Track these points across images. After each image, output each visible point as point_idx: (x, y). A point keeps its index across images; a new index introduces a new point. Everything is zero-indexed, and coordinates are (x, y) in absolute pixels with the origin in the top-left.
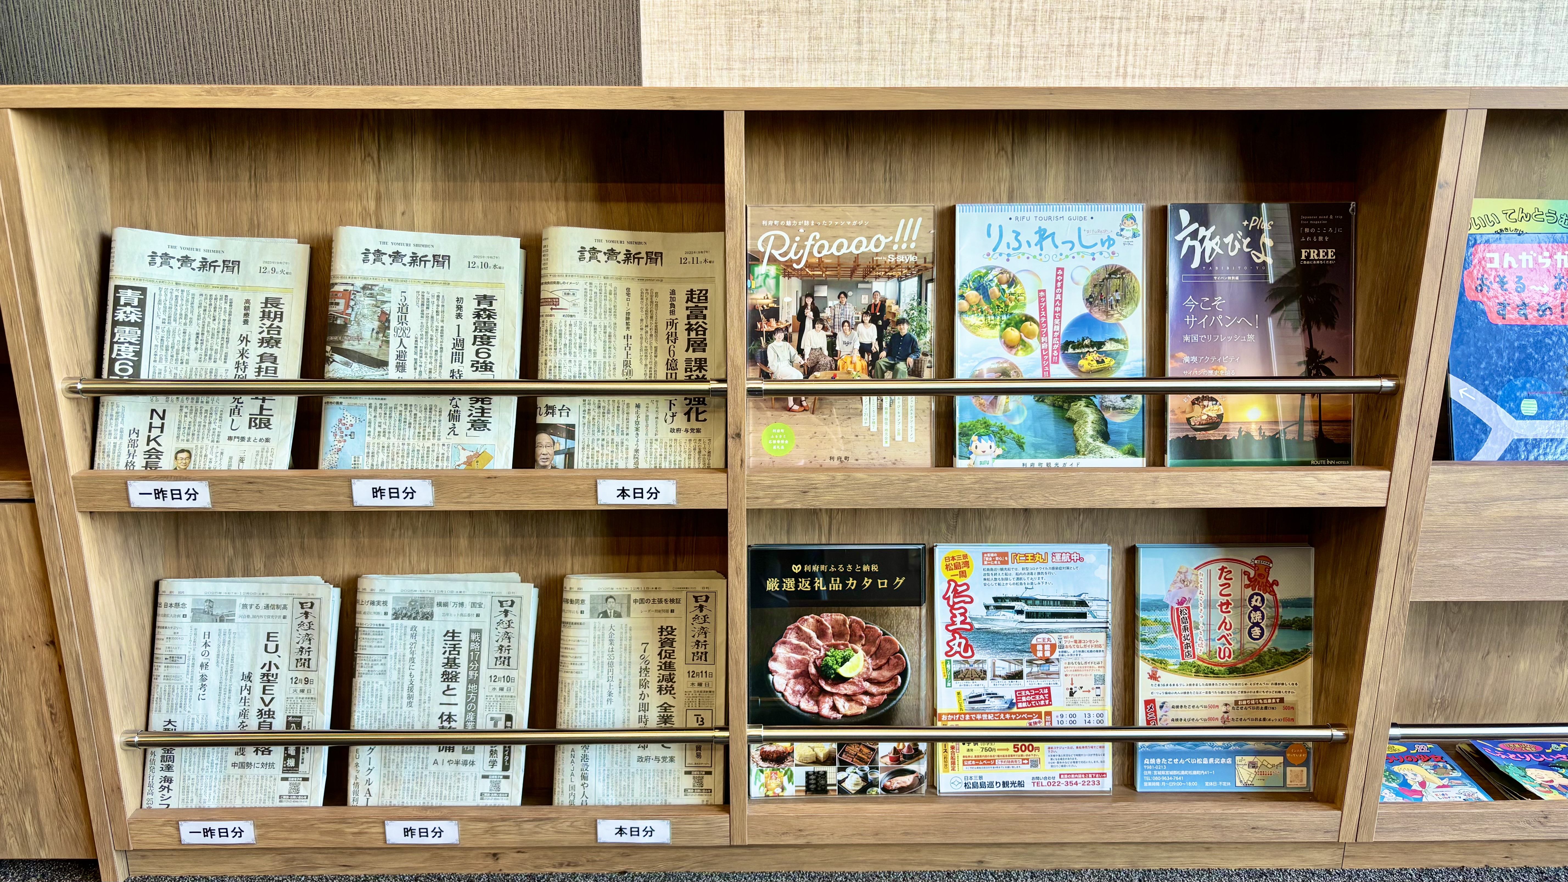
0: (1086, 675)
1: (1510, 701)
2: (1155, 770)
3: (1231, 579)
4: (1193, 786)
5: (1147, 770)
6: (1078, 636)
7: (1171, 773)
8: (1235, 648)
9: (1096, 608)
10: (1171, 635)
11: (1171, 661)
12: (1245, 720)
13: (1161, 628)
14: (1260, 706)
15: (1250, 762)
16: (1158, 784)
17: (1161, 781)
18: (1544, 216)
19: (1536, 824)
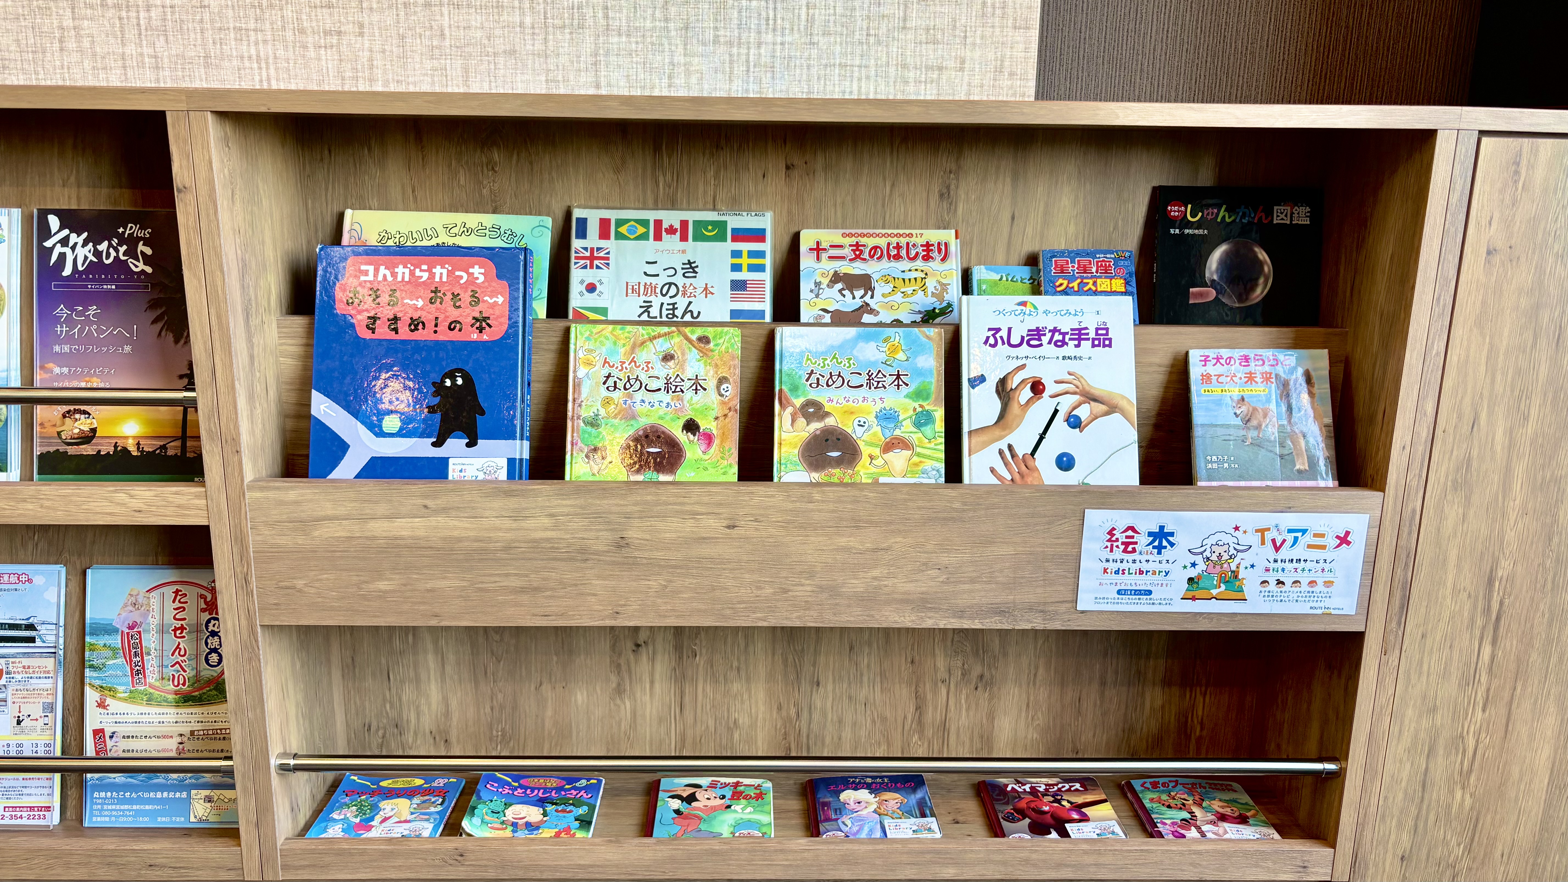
0: (34, 703)
1: (574, 734)
2: (105, 804)
3: (186, 602)
4: (144, 822)
5: (97, 804)
6: (26, 662)
7: (122, 807)
8: (191, 675)
9: (45, 632)
10: (121, 661)
11: (121, 688)
12: (202, 751)
13: (111, 653)
14: (218, 736)
15: (206, 796)
16: (107, 819)
17: (110, 816)
18: (487, 231)
19: (452, 862)
